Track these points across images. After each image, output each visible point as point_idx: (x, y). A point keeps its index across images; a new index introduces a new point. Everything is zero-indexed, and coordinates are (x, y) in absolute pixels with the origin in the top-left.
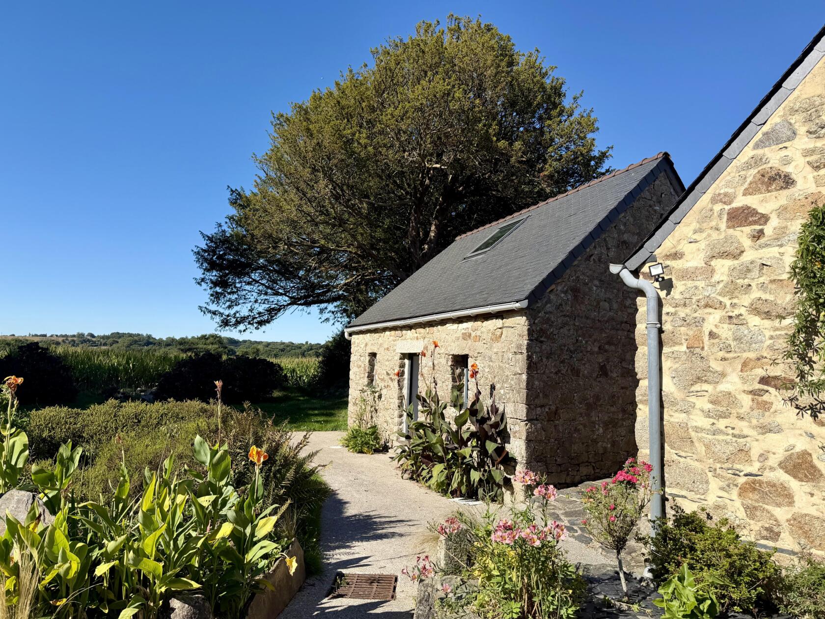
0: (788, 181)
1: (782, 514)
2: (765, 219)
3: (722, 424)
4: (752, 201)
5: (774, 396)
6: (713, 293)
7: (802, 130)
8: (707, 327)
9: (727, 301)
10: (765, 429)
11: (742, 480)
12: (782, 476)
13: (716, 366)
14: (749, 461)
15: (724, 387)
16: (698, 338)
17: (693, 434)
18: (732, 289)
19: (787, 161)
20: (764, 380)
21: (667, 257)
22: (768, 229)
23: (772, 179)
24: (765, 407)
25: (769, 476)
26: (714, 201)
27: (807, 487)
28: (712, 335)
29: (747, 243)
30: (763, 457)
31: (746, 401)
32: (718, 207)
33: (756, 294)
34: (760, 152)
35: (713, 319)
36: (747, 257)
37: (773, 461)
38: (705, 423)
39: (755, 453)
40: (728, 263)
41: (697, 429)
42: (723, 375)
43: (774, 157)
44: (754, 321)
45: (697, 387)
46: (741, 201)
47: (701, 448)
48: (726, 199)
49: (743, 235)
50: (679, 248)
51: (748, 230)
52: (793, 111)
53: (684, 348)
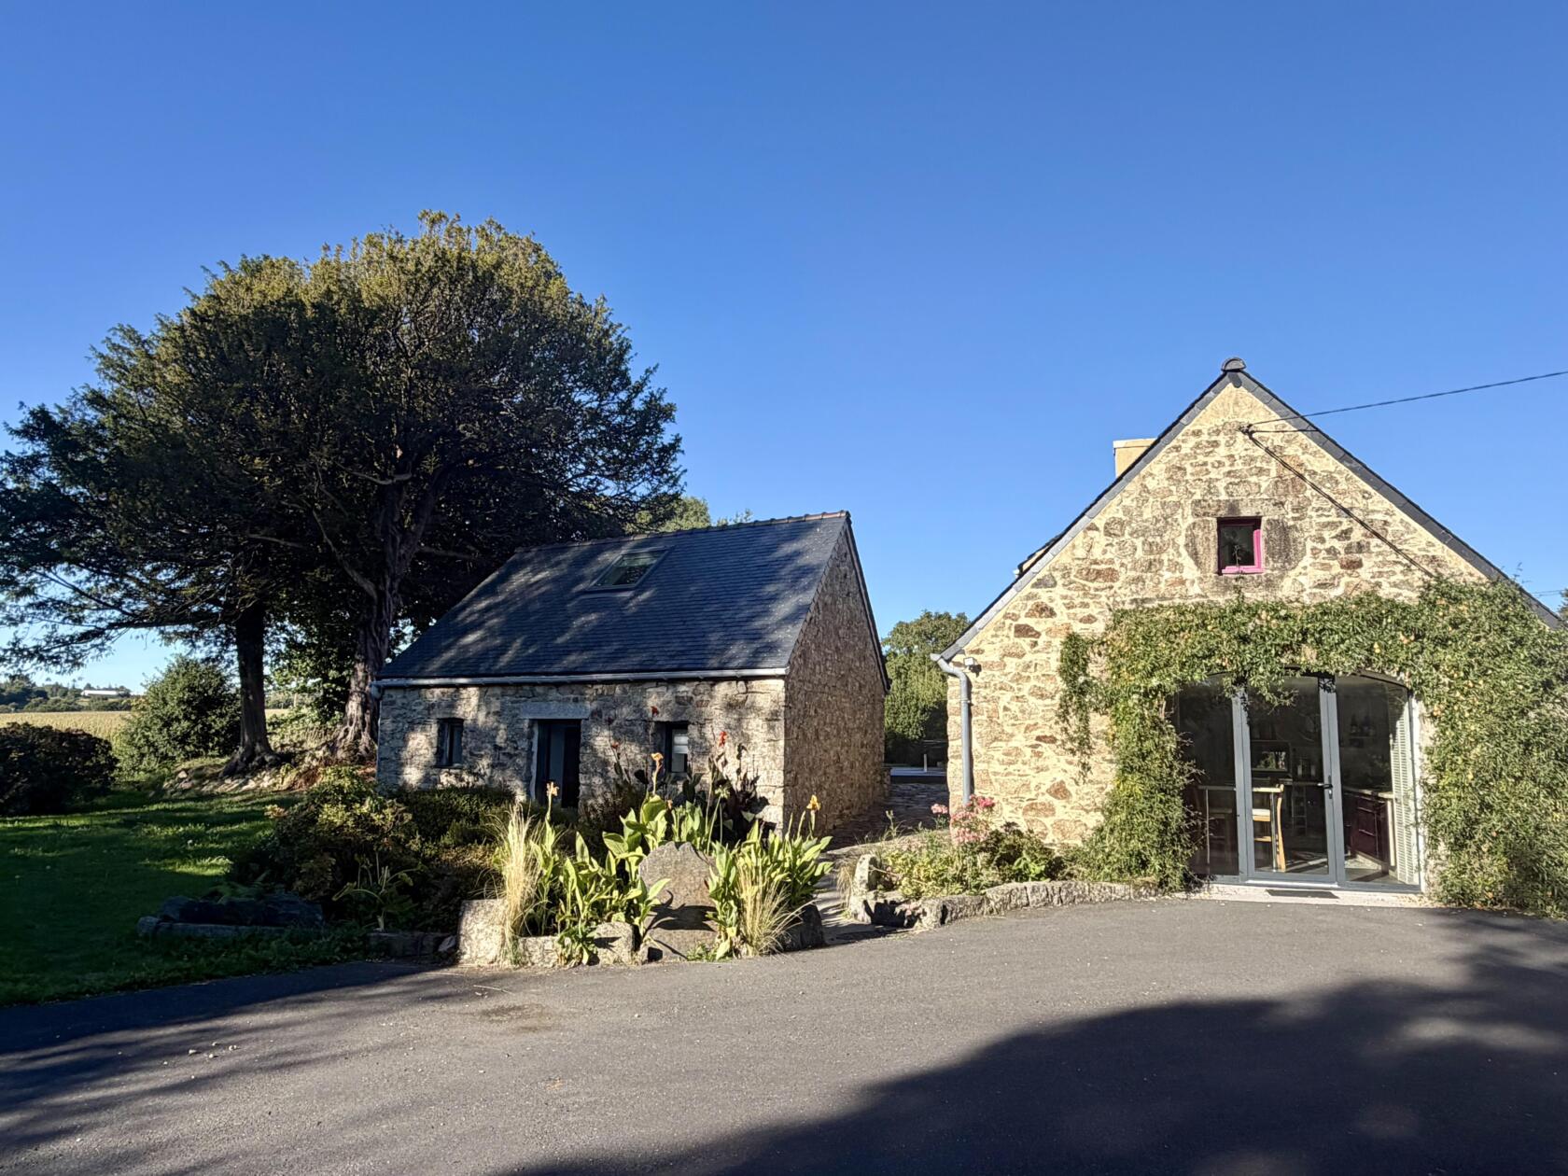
0: (1052, 613)
1: (1049, 821)
2: (1038, 634)
3: (1011, 768)
4: (1031, 622)
5: (1044, 747)
6: (1006, 680)
7: (1060, 582)
8: (1002, 704)
9: (1014, 685)
10: (1039, 770)
11: (1024, 804)
12: (1048, 798)
13: (1008, 730)
14: (1029, 790)
15: (1013, 744)
16: (996, 711)
17: (993, 778)
18: (1018, 678)
19: (1052, 601)
20: (1039, 738)
21: (972, 652)
22: (1040, 641)
23: (1043, 610)
24: (1039, 755)
25: (1041, 799)
26: (1006, 616)
27: (1063, 802)
28: (1006, 709)
29: (1027, 648)
30: (1038, 787)
31: (1028, 752)
32: (1008, 622)
33: (1033, 682)
34: (1035, 591)
35: (1005, 698)
36: (1027, 658)
37: (1044, 789)
38: (1000, 769)
39: (1033, 786)
40: (1016, 660)
41: (995, 773)
42: (1012, 735)
43: (1044, 595)
44: (1032, 700)
45: (994, 744)
46: (1023, 621)
47: (997, 785)
48: (1015, 617)
49: (1025, 643)
50: (981, 647)
51: (1028, 640)
52: (1055, 569)
53: (985, 717)
